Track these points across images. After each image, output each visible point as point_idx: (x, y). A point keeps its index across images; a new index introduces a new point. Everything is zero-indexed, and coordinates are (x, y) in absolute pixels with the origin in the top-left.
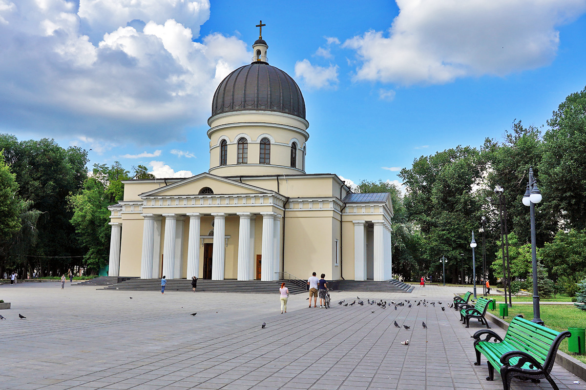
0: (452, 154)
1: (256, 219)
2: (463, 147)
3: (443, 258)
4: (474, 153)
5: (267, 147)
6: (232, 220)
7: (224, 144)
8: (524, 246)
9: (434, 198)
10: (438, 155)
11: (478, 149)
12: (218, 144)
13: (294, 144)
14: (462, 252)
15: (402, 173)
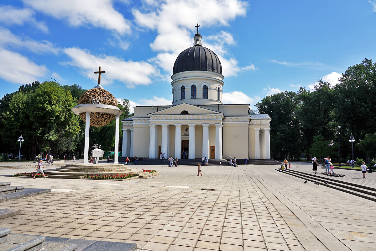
0: (282, 94)
1: (212, 127)
2: (288, 91)
3: (284, 147)
4: (294, 94)
5: (206, 90)
6: (199, 128)
7: (183, 88)
8: (328, 141)
9: (275, 117)
10: (275, 96)
11: (297, 93)
12: (180, 88)
13: (219, 88)
14: (292, 144)
15: (257, 104)
